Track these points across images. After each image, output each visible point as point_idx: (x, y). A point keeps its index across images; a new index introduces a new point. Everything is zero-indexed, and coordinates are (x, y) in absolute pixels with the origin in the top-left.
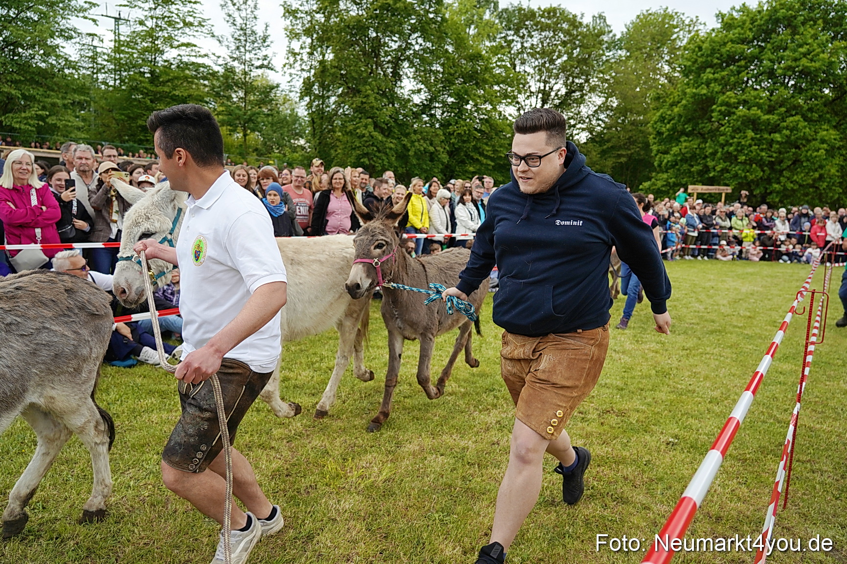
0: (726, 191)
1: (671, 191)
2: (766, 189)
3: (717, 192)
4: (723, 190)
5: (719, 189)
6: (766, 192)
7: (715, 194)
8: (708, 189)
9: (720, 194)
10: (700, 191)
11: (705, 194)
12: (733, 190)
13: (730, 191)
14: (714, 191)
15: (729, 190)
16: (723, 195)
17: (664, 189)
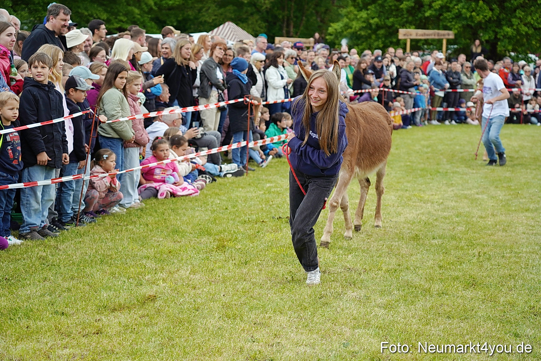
0: (447, 37)
1: (373, 37)
2: (496, 33)
3: (436, 37)
4: (444, 35)
5: (438, 35)
6: (496, 38)
7: (433, 40)
8: (425, 35)
9: (440, 41)
10: (414, 37)
11: (420, 40)
12: (455, 35)
13: (452, 37)
14: (433, 37)
15: (451, 34)
16: (444, 42)
17: (363, 33)
